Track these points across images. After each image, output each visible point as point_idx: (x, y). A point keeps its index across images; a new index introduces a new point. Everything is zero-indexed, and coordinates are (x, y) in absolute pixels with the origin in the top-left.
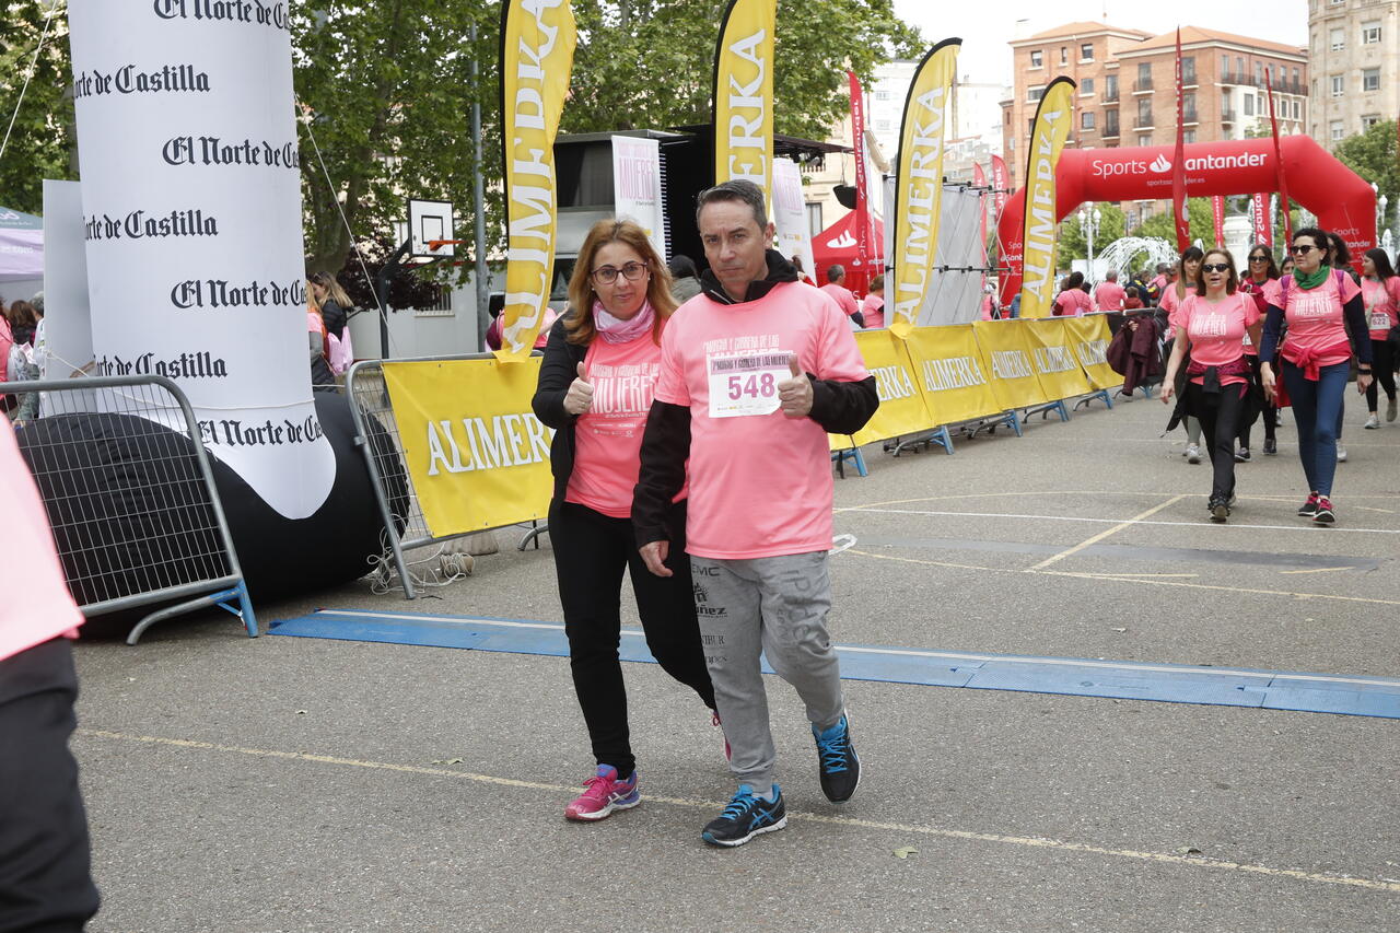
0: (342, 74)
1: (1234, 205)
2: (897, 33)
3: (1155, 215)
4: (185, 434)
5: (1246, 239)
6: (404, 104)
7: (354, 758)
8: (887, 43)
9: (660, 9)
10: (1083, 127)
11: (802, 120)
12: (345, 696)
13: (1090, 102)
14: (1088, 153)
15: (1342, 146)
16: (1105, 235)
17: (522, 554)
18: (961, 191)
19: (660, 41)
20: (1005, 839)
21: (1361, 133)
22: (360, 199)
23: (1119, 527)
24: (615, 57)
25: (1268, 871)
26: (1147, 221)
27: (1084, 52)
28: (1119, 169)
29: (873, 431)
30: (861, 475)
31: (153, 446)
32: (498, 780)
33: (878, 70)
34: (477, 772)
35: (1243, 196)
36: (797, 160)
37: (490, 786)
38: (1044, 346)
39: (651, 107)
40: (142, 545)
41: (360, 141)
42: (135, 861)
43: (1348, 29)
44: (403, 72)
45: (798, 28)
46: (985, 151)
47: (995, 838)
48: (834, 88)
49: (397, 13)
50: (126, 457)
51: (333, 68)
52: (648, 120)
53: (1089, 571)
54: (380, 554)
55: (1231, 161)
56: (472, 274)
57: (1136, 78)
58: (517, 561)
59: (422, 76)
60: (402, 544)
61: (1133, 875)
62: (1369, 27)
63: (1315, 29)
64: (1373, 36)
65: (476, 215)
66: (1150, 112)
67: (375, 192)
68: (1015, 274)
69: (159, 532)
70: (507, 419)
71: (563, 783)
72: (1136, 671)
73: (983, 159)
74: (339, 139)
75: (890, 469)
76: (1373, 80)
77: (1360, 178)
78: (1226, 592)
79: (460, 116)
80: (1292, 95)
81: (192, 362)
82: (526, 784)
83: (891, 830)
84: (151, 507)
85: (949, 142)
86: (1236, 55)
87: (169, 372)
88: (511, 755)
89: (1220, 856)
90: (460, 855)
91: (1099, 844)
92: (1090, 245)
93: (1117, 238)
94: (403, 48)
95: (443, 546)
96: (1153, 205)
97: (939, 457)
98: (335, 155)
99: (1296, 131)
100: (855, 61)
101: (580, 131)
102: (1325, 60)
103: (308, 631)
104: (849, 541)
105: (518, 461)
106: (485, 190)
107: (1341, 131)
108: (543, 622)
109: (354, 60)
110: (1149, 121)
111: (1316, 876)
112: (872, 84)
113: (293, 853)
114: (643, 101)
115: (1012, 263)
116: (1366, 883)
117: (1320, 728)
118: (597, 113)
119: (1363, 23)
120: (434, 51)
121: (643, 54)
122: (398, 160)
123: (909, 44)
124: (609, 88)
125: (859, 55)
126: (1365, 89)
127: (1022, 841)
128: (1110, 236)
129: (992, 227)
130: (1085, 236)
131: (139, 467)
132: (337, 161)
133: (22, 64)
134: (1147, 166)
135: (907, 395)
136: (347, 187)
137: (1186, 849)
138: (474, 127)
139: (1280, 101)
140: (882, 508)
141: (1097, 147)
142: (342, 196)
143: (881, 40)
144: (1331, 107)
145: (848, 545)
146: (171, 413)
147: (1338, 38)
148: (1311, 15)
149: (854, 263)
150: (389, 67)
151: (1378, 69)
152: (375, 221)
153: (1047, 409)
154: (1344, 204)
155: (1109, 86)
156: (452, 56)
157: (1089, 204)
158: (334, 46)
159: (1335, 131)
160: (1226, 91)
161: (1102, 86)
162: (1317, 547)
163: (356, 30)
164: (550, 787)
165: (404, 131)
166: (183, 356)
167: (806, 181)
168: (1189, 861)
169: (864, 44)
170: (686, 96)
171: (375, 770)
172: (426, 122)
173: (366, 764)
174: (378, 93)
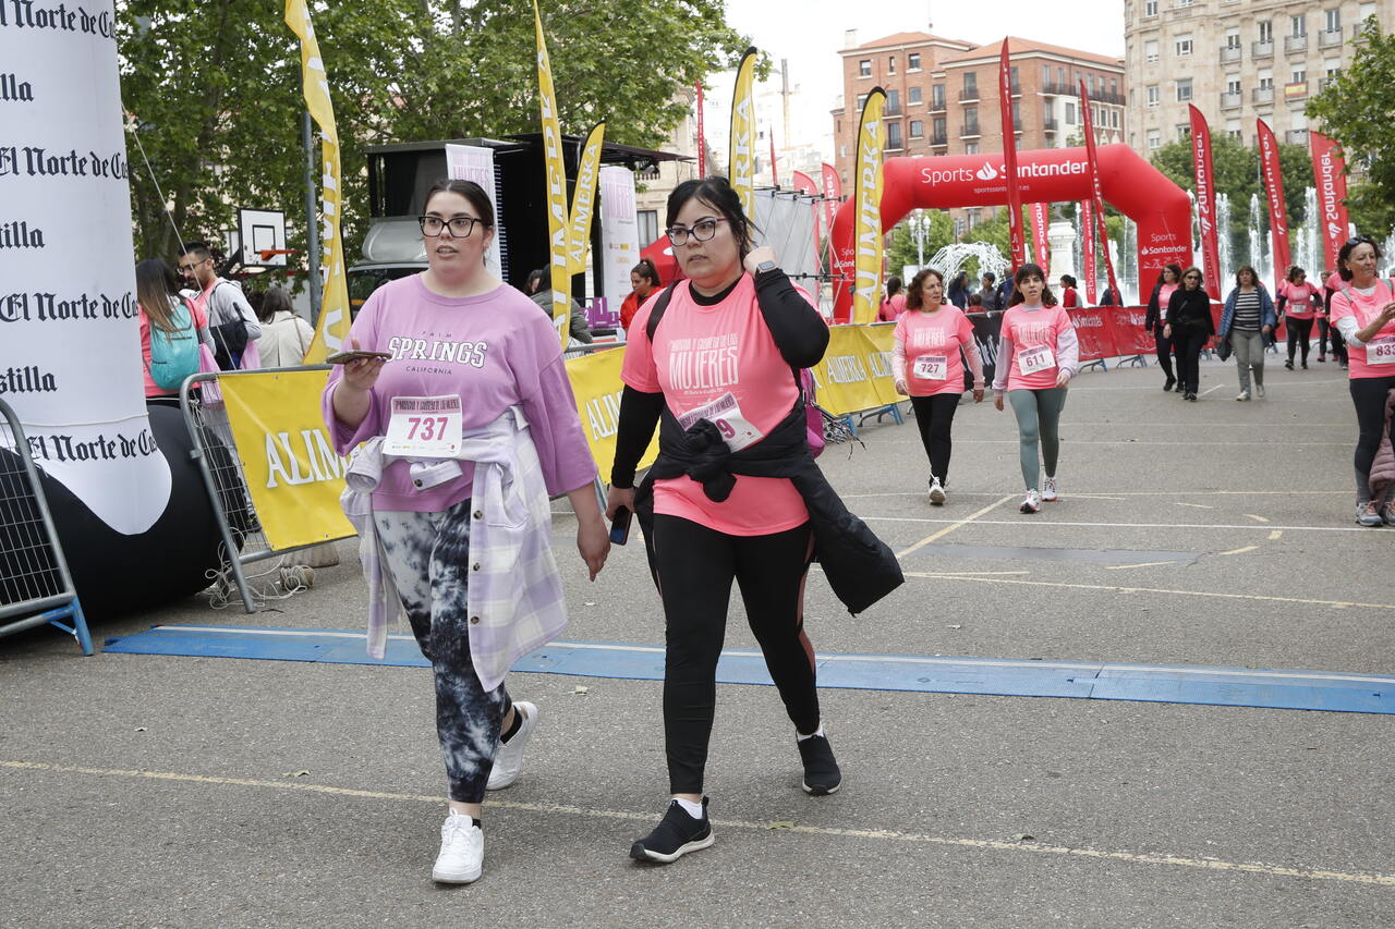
0: (167, 81)
1: (1057, 212)
2: (730, 41)
3: (982, 221)
4: (14, 450)
5: (1070, 246)
6: (232, 111)
7: (197, 773)
8: (718, 51)
9: (494, 17)
10: (912, 136)
11: (639, 128)
12: (186, 712)
13: (919, 111)
14: (917, 161)
15: (1159, 154)
16: (935, 241)
18: (795, 199)
19: (494, 51)
20: (848, 833)
21: (1176, 141)
22: (188, 208)
23: (953, 527)
24: (448, 66)
25: (1097, 854)
26: (975, 228)
27: (911, 61)
28: (947, 176)
32: (345, 791)
33: (710, 78)
34: (323, 784)
35: (1066, 203)
36: (632, 168)
37: (337, 797)
38: (878, 351)
39: (485, 116)
41: (190, 149)
43: (1162, 41)
44: (230, 79)
45: (632, 37)
46: (817, 159)
47: (838, 831)
48: (668, 97)
49: (223, 20)
51: (158, 75)
52: (482, 129)
53: (924, 571)
54: (218, 567)
55: (1054, 169)
56: (306, 284)
57: (962, 88)
58: (359, 572)
59: (251, 84)
60: (241, 558)
61: (969, 862)
62: (1182, 39)
63: (1131, 41)
64: (1185, 48)
65: (308, 225)
66: (976, 119)
67: (204, 202)
68: (848, 280)
71: (412, 792)
72: (971, 666)
73: (815, 167)
74: (165, 148)
76: (1185, 91)
77: (1176, 186)
78: (1056, 588)
79: (291, 124)
80: (1110, 105)
81: (19, 377)
82: (374, 795)
83: (736, 827)
85: (782, 150)
86: (1057, 66)
88: (358, 766)
89: (1052, 842)
90: (308, 867)
91: (937, 834)
92: (921, 250)
93: (947, 245)
94: (231, 54)
95: (282, 559)
96: (981, 212)
98: (161, 164)
99: (1116, 140)
100: (689, 70)
101: (413, 140)
102: (1141, 70)
103: (146, 648)
106: (317, 200)
107: (1158, 139)
109: (180, 67)
110: (973, 129)
111: (1141, 857)
112: (705, 92)
113: (137, 871)
114: (478, 109)
115: (845, 269)
116: (1188, 862)
117: (1145, 715)
118: (430, 121)
119: (1176, 35)
120: (262, 59)
121: (477, 63)
122: (226, 168)
123: (740, 52)
124: (443, 96)
125: (693, 64)
126: (1179, 99)
127: (864, 833)
128: (940, 242)
129: (825, 233)
130: (916, 242)
132: (164, 170)
134: (974, 174)
136: (174, 196)
137: (1020, 836)
138: (306, 136)
139: (1100, 109)
141: (926, 154)
142: (170, 206)
143: (713, 49)
144: (1148, 116)
147: (1153, 50)
148: (1127, 28)
150: (216, 75)
151: (1191, 79)
152: (204, 231)
153: (881, 413)
154: (1161, 210)
155: (936, 94)
156: (281, 63)
157: (919, 211)
158: (158, 53)
159: (1152, 140)
160: (1049, 100)
161: (929, 95)
162: (1141, 543)
163: (180, 37)
164: (398, 796)
165: (234, 139)
166: (10, 370)
167: (640, 189)
168: (1024, 847)
169: (698, 53)
170: (520, 105)
171: (219, 785)
172: (255, 130)
173: (209, 780)
174: (205, 100)
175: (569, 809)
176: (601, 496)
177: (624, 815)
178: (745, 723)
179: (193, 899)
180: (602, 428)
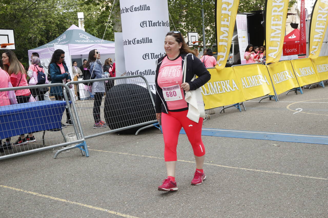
4: (146, 88)
6: (186, 10)
7: (189, 161)
12: (185, 147)
17: (221, 114)
29: (304, 83)
30: (301, 94)
31: (140, 91)
32: (223, 166)
34: (217, 164)
37: (221, 167)
40: (138, 113)
41: (177, 19)
42: (145, 183)
50: (134, 93)
52: (243, 10)
56: (202, 49)
58: (220, 116)
59: (191, 3)
65: (203, 35)
69: (142, 110)
70: (217, 83)
71: (239, 167)
75: (309, 92)
79: (200, 12)
81: (147, 72)
82: (230, 167)
83: (321, 179)
84: (140, 105)
87: (142, 74)
90: (217, 183)
97: (321, 89)
104: (300, 110)
105: (220, 92)
106: (205, 29)
108: (228, 130)
113: (179, 181)
114: (242, 6)
122: (185, 23)
131: (137, 95)
133: (103, 7)
135: (313, 74)
138: (202, 15)
140: (308, 101)
145: (300, 111)
146: (143, 83)
149: (295, 42)
164: (235, 168)
165: (186, 16)
166: (145, 70)
170: (253, 4)
171: (194, 163)
172: (191, 14)
173: (192, 162)
174: (180, 8)
175: (277, 173)
176: (277, 98)
177: (291, 175)
178: (320, 153)
179: (192, 189)
180: (277, 81)
